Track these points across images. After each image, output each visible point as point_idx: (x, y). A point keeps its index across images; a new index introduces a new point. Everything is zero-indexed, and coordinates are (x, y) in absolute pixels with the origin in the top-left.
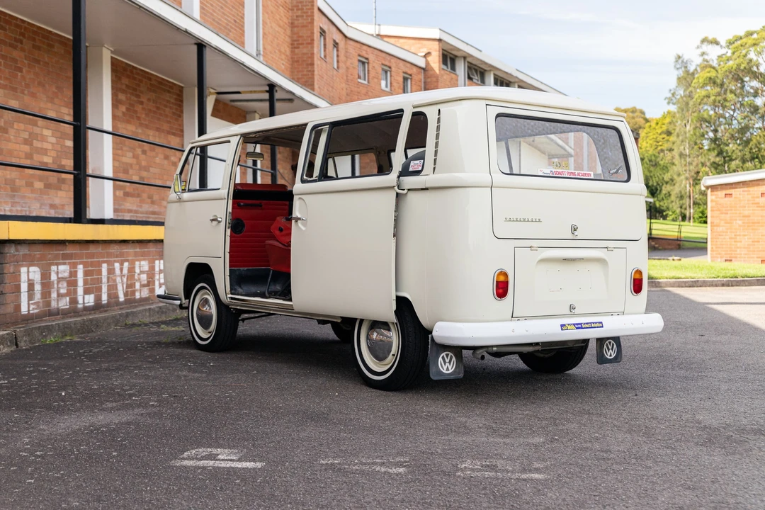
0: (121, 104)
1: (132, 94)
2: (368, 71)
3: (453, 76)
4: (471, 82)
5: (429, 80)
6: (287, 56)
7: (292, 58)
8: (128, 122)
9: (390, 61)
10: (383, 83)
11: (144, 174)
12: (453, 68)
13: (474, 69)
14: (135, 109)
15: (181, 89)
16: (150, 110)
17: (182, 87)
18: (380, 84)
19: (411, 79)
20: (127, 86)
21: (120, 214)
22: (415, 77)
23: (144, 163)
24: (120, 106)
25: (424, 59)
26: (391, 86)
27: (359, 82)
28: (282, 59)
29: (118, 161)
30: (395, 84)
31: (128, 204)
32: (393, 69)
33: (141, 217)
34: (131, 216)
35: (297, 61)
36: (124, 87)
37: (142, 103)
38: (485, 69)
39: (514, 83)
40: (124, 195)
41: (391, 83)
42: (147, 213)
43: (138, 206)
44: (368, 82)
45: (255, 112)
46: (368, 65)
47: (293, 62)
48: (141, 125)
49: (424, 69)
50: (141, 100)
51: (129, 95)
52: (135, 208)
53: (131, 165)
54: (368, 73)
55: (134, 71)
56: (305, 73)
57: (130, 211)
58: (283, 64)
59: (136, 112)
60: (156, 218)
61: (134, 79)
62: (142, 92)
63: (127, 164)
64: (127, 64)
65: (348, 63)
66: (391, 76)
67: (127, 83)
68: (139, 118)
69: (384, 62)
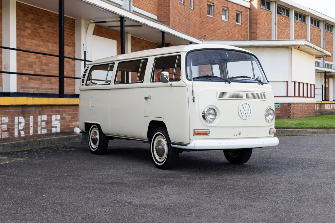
0: (27, 28)
1: (36, 23)
2: (214, 10)
3: (268, 12)
4: (280, 15)
5: (252, 15)
6: (155, 2)
7: (158, 3)
8: (33, 39)
9: (228, 5)
10: (223, 17)
11: (45, 67)
12: (269, 8)
13: (283, 8)
14: (38, 31)
15: (74, 21)
16: (49, 32)
17: (74, 20)
18: (222, 17)
19: (241, 14)
20: (32, 19)
21: (26, 90)
22: (243, 13)
23: (44, 62)
24: (26, 30)
25: (250, 3)
26: (228, 18)
27: (207, 16)
28: (151, 4)
29: (25, 60)
30: (231, 17)
31: (32, 84)
32: (230, 9)
33: (42, 91)
34: (34, 91)
35: (161, 5)
36: (30, 20)
37: (44, 28)
38: (290, 8)
39: (308, 15)
40: (29, 79)
41: (228, 17)
42: (46, 89)
43: (39, 85)
44: (214, 17)
45: (128, 33)
46: (214, 7)
47: (159, 5)
48: (42, 40)
49: (249, 8)
50: (43, 26)
51: (33, 24)
52: (37, 86)
53: (35, 63)
54: (214, 11)
55: (38, 11)
56: (165, 11)
57: (33, 88)
58: (151, 7)
59: (39, 33)
60: (53, 92)
61: (38, 15)
62: (44, 22)
63: (31, 62)
64: (31, 6)
65: (201, 6)
66: (228, 13)
67: (32, 17)
68: (41, 37)
69: (223, 5)
